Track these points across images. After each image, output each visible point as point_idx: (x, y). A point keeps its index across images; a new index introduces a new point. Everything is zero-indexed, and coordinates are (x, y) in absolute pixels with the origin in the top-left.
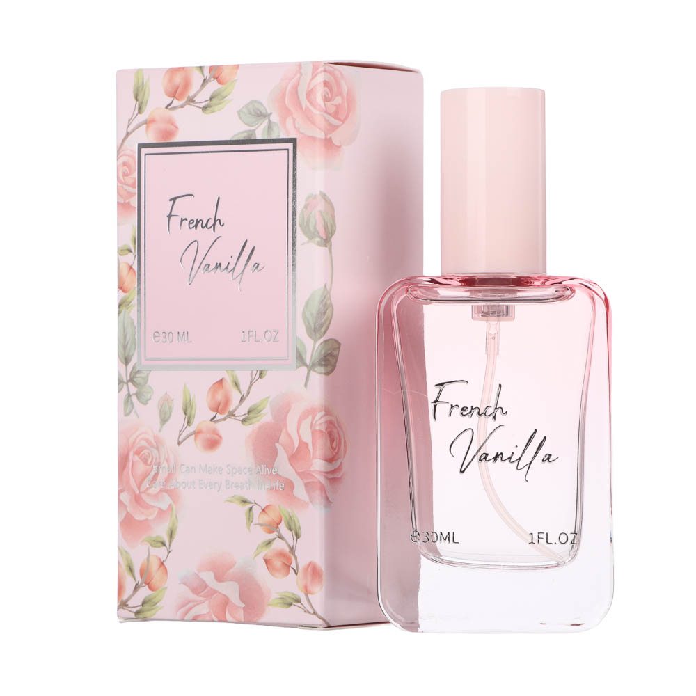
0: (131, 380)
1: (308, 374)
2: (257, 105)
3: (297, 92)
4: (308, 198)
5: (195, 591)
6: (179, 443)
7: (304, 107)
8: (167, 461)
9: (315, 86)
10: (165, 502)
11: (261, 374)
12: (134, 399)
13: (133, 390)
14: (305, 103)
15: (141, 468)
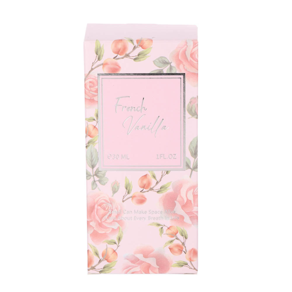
0: (96, 175)
1: (192, 172)
2: (163, 59)
3: (185, 54)
4: (191, 99)
5: (132, 262)
6: (123, 201)
7: (189, 60)
8: (117, 209)
9: (195, 51)
10: (116, 226)
11: (167, 173)
12: (97, 183)
13: (96, 178)
14: (189, 58)
15: (102, 212)
